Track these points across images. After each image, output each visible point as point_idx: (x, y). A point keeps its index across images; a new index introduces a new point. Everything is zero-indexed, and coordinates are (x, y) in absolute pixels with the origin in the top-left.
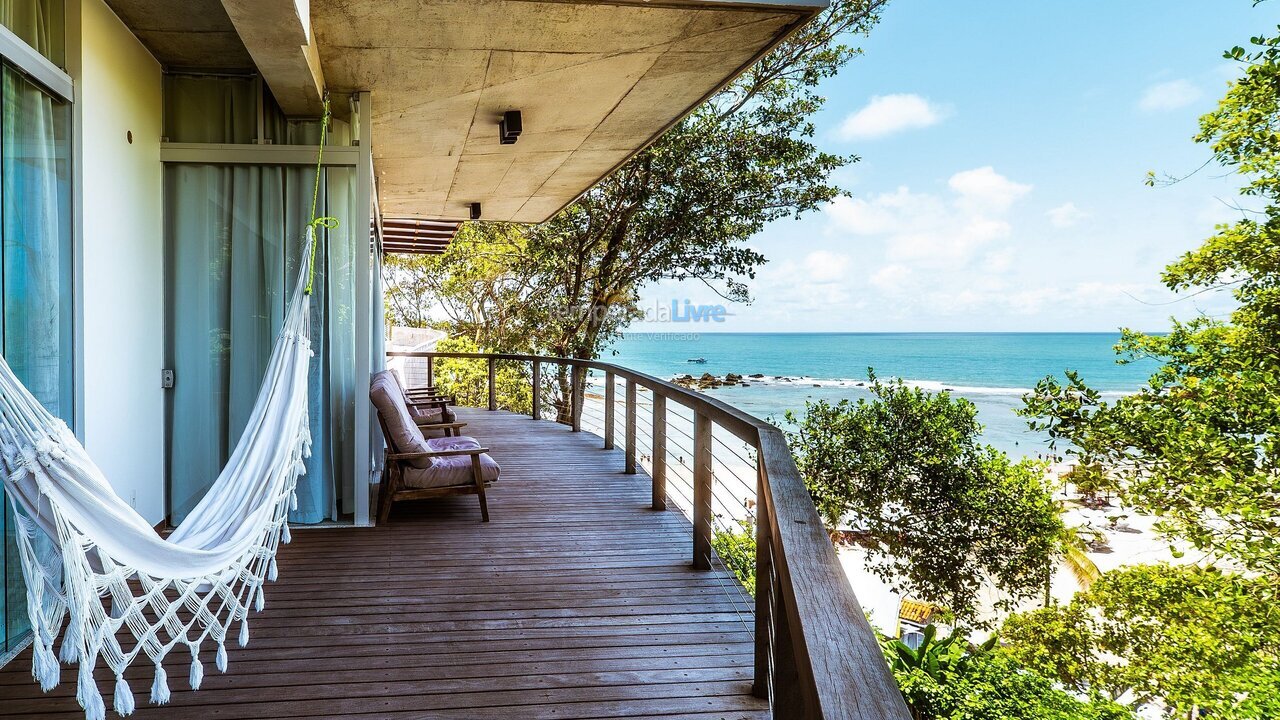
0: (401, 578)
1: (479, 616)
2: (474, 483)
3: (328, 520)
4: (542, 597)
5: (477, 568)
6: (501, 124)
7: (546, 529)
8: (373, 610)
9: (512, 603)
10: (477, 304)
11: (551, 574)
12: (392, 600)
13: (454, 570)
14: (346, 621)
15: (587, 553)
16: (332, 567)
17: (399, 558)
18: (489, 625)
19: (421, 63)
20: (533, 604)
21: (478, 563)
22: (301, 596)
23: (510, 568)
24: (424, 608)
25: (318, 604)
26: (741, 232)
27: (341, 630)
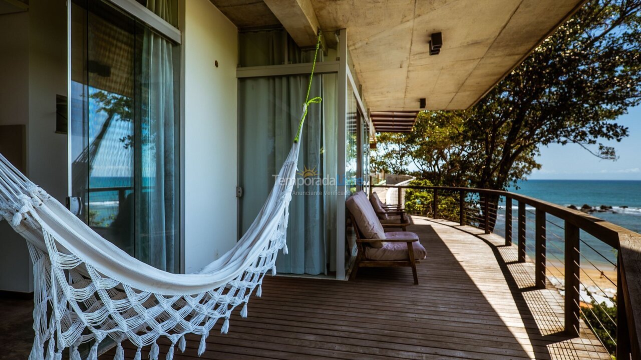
0: (354, 314)
1: (397, 347)
2: (408, 259)
3: (322, 274)
4: (443, 340)
5: (403, 314)
6: (430, 42)
7: (456, 293)
8: (331, 333)
9: (422, 341)
10: (434, 162)
11: (453, 324)
12: (344, 328)
13: (388, 313)
14: (312, 338)
15: (482, 313)
16: (315, 302)
17: (356, 302)
18: (402, 355)
19: (373, 5)
20: (436, 344)
21: (406, 310)
22: (291, 318)
23: (426, 317)
24: (362, 336)
25: (300, 324)
26: (611, 115)
27: (307, 343)
